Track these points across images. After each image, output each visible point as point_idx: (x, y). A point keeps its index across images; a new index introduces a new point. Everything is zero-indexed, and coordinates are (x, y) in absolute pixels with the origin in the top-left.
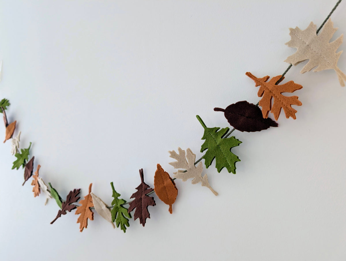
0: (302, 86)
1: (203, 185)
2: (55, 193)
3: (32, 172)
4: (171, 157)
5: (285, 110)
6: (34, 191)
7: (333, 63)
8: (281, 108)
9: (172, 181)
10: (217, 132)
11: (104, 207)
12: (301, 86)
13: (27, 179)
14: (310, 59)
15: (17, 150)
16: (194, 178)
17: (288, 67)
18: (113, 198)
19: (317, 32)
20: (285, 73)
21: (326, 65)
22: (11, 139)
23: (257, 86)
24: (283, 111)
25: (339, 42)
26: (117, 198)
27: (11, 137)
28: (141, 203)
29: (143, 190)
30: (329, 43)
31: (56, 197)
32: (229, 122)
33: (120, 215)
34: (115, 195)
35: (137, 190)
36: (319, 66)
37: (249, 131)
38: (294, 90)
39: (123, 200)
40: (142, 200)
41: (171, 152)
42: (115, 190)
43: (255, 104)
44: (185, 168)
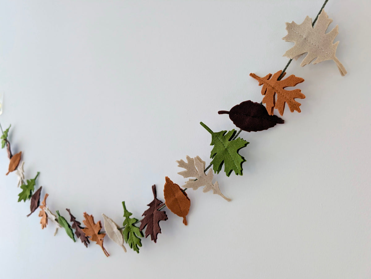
0: (304, 78)
1: (214, 193)
2: (64, 221)
3: (39, 202)
4: (179, 166)
5: (289, 105)
6: (41, 223)
7: (332, 53)
8: (285, 102)
9: (183, 191)
10: (225, 135)
11: (115, 229)
12: (302, 79)
13: (33, 210)
14: (308, 52)
15: (22, 182)
16: (205, 186)
17: (288, 62)
18: (125, 218)
19: (313, 25)
20: (286, 69)
21: (324, 57)
22: (16, 171)
23: (260, 85)
24: (287, 106)
25: (335, 32)
26: (129, 217)
27: (16, 169)
28: (153, 219)
29: (155, 206)
30: (325, 34)
31: (65, 225)
32: (234, 123)
33: (132, 235)
34: (126, 214)
35: (149, 207)
36: (318, 58)
37: (256, 131)
38: (296, 83)
39: (134, 218)
40: (153, 216)
41: (179, 162)
42: (127, 209)
43: (259, 102)
44: (195, 176)
